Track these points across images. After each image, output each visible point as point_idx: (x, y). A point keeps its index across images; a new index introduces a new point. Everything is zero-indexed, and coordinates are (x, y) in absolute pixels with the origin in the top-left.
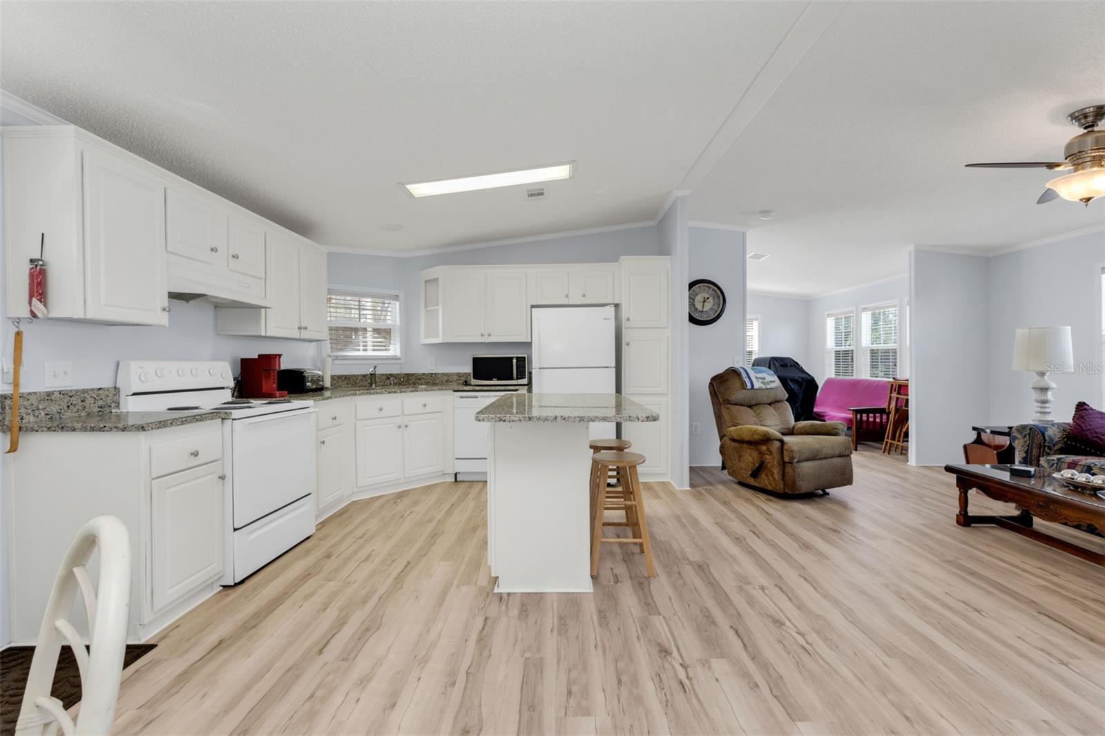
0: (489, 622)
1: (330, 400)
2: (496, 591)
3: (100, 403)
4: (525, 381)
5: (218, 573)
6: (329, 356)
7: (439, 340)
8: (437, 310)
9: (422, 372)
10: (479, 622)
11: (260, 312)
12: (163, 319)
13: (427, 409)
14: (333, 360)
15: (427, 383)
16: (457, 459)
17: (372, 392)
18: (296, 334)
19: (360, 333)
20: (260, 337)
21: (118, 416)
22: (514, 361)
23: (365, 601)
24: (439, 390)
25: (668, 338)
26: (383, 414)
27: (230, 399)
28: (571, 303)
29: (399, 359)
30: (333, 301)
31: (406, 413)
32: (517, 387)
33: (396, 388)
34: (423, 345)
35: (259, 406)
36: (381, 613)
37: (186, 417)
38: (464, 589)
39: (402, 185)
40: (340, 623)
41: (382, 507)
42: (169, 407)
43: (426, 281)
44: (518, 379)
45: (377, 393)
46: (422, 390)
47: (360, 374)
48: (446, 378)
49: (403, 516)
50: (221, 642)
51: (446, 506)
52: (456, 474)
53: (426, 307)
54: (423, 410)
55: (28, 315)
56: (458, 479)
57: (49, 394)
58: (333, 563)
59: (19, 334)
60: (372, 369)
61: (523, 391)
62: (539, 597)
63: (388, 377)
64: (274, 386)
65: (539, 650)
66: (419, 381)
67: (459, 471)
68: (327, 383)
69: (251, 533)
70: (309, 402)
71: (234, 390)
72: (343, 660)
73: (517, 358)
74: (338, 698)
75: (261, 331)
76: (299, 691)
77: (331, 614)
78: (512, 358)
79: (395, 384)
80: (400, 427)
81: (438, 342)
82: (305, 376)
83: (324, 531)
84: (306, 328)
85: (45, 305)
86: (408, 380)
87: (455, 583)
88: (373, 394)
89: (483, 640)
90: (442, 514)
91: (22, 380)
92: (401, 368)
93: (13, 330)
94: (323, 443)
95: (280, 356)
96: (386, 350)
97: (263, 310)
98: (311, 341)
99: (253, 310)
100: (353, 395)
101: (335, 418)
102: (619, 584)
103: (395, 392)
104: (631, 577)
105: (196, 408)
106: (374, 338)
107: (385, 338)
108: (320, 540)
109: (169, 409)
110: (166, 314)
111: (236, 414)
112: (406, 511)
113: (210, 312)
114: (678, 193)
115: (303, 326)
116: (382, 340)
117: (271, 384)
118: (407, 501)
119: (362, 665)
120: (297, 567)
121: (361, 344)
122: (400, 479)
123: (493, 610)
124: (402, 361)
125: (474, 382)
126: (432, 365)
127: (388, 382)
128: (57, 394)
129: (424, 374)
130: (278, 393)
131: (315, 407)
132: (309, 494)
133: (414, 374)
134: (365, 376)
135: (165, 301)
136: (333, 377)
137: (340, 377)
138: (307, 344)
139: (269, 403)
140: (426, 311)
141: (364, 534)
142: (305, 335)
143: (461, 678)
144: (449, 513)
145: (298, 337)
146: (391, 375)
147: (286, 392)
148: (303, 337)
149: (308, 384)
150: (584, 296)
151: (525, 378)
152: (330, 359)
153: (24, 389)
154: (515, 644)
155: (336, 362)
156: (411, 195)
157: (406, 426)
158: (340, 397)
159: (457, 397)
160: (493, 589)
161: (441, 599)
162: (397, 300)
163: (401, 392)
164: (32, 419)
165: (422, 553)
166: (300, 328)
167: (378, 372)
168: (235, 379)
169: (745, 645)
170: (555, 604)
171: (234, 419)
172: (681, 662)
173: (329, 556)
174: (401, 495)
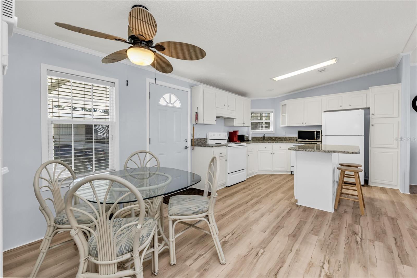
0: (292, 210)
1: (251, 144)
2: (297, 204)
3: (204, 141)
4: (320, 140)
5: (224, 183)
6: (251, 131)
7: (286, 125)
8: (286, 115)
9: (281, 136)
10: (289, 209)
11: (234, 120)
12: (215, 123)
13: (281, 149)
14: (252, 132)
15: (282, 140)
16: (292, 166)
17: (263, 142)
18: (242, 125)
19: (260, 124)
20: (234, 126)
21: (207, 144)
22: (315, 133)
23: (258, 197)
24: (286, 142)
25: (398, 122)
26: (266, 149)
27: (227, 142)
28: (343, 109)
29: (273, 132)
30: (253, 114)
31: (273, 149)
32: (316, 142)
33: (271, 142)
34: (281, 127)
35: (233, 144)
36: (261, 200)
37: (219, 145)
38: (286, 201)
39: (271, 79)
40: (251, 199)
41: (265, 177)
42: (216, 143)
43: (282, 105)
44: (317, 139)
45: (265, 142)
46: (279, 142)
47: (260, 136)
48: (289, 138)
49: (271, 181)
50: (226, 196)
51: (286, 181)
52: (291, 172)
53: (282, 114)
54: (279, 149)
55: (195, 123)
56: (292, 174)
57: (197, 139)
58: (250, 187)
59: (194, 127)
60: (264, 135)
61: (319, 144)
62: (311, 209)
63: (269, 137)
64: (237, 139)
65: (306, 219)
66: (279, 139)
67: (292, 171)
68: (250, 139)
69: (232, 175)
70: (245, 144)
71: (228, 140)
72: (251, 206)
73: (317, 132)
74: (250, 212)
75: (234, 124)
76: (242, 208)
77: (249, 197)
78: (314, 132)
79: (271, 140)
80: (272, 154)
81: (286, 126)
82: (244, 137)
83: (249, 180)
84: (245, 123)
85: (198, 121)
86: (275, 139)
87: (284, 199)
88: (263, 143)
89: (289, 213)
90: (284, 182)
91: (194, 136)
92: (273, 135)
93: (193, 126)
94: (249, 155)
95: (238, 131)
96: (268, 129)
97: (234, 119)
98: (246, 127)
99: (232, 119)
100: (257, 143)
101: (252, 149)
102: (346, 214)
103: (270, 142)
104: (353, 213)
105: (220, 144)
106: (265, 125)
107: (268, 125)
108: (248, 182)
109: (216, 144)
110: (216, 122)
111: (229, 145)
112: (272, 180)
113: (223, 120)
114: (402, 54)
115: (244, 123)
116: (267, 126)
117: (236, 139)
118: (273, 177)
119: (256, 208)
120: (242, 186)
121: (261, 127)
122: (272, 170)
123: (294, 208)
124: (274, 133)
125: (298, 140)
126: (284, 134)
127: (269, 139)
128: (198, 139)
129: (281, 137)
130: (238, 141)
131: (246, 145)
132: (245, 169)
133: (278, 137)
134: (262, 137)
135: (215, 118)
136: (252, 137)
137: (254, 137)
138: (245, 127)
139: (236, 143)
140: (282, 116)
141: (259, 183)
142: (245, 125)
143: (280, 218)
144: (286, 182)
145: (243, 126)
146: (270, 137)
147: (240, 141)
148: (244, 126)
149: (245, 139)
150: (350, 105)
151: (320, 139)
152: (251, 132)
153: (194, 138)
154: (299, 216)
155: (253, 133)
156: (275, 80)
157: (274, 154)
158: (253, 143)
159: (292, 145)
160: (296, 203)
161: (279, 201)
162: (272, 112)
163: (272, 142)
164: (195, 144)
165: (276, 190)
166: (243, 123)
167: (266, 136)
168: (228, 137)
169: (396, 243)
170: (316, 212)
171: (228, 147)
172: (361, 237)
173: (249, 186)
174: (272, 175)
